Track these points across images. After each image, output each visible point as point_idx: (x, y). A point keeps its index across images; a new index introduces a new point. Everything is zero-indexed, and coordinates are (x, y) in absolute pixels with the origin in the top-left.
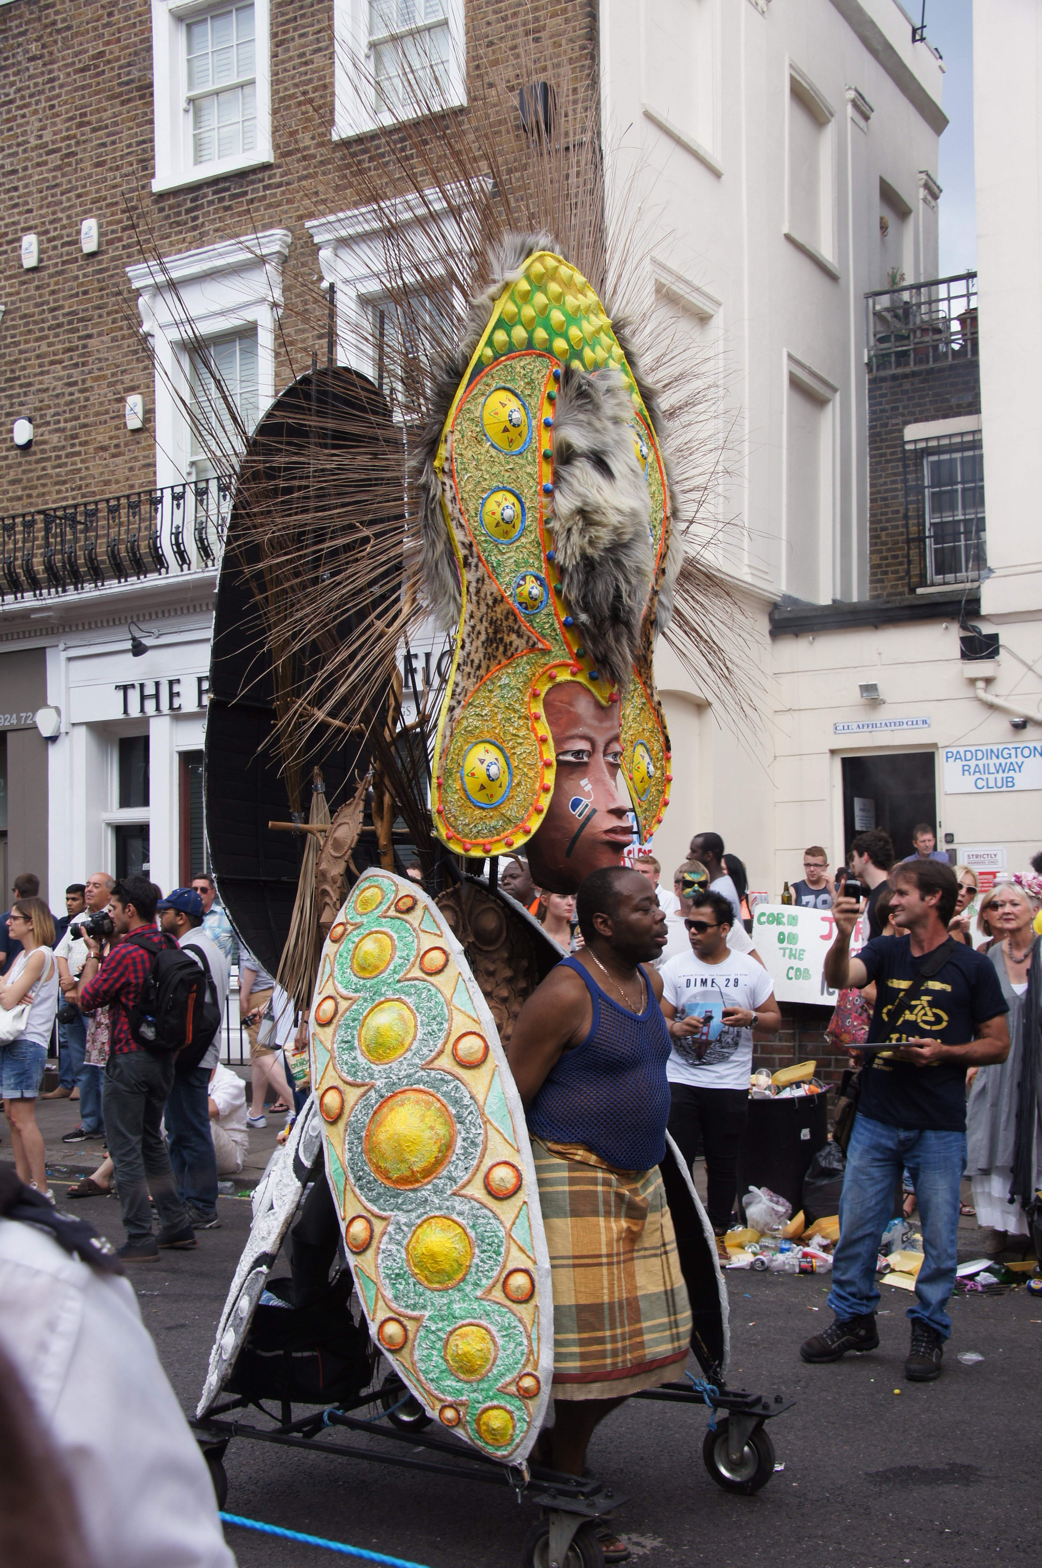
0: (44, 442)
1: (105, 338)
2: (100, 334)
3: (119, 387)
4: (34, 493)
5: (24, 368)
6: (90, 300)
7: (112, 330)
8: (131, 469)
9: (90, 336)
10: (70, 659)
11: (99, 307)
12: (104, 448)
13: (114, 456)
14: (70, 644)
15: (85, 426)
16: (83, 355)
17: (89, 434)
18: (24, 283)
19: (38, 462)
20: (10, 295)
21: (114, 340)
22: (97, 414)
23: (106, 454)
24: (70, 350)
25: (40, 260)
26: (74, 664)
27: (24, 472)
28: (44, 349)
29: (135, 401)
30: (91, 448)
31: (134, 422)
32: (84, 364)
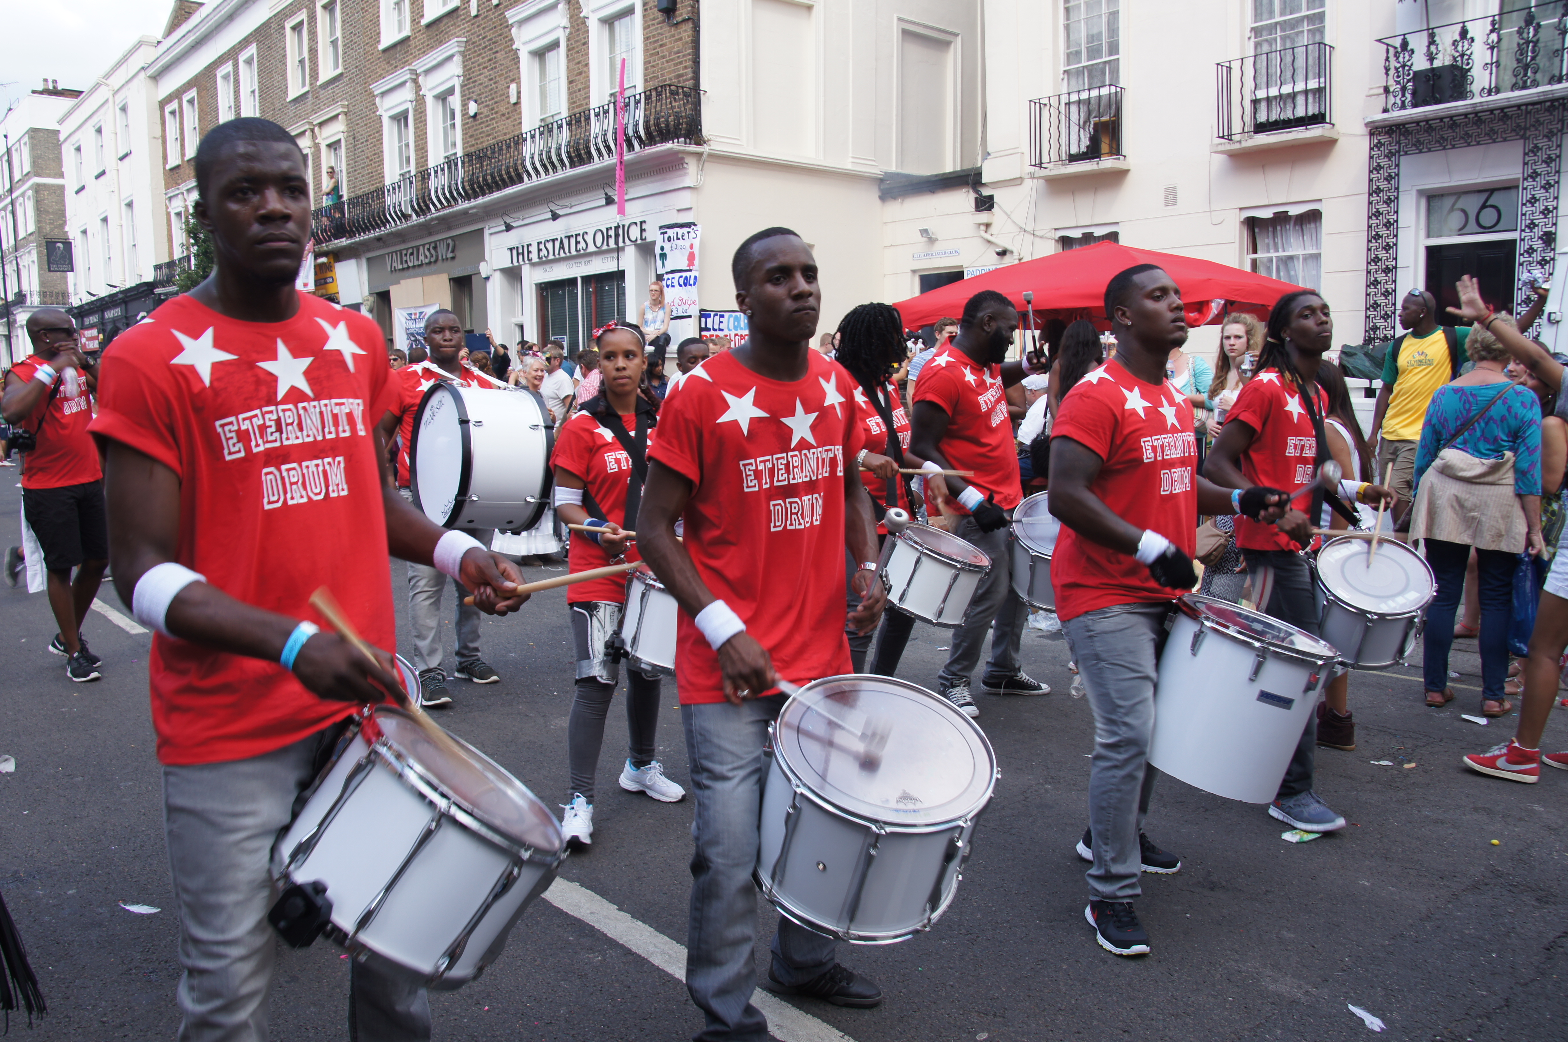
0: (481, 113)
1: (503, 52)
2: (501, 50)
3: (508, 80)
4: (479, 142)
5: (473, 72)
6: (497, 32)
7: (505, 47)
8: (514, 126)
9: (497, 52)
10: (491, 234)
11: (500, 35)
12: (503, 115)
13: (508, 119)
14: (491, 225)
15: (496, 103)
16: (495, 63)
17: (498, 107)
18: (473, 24)
19: (480, 124)
20: (468, 32)
21: (506, 53)
22: (501, 96)
23: (504, 118)
24: (490, 60)
25: (478, 11)
26: (493, 237)
27: (475, 130)
28: (481, 61)
29: (513, 87)
30: (499, 115)
31: (513, 100)
32: (495, 68)
